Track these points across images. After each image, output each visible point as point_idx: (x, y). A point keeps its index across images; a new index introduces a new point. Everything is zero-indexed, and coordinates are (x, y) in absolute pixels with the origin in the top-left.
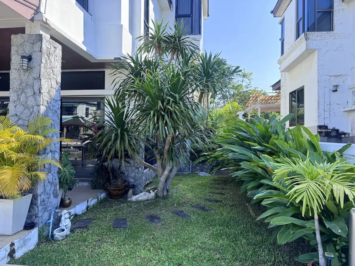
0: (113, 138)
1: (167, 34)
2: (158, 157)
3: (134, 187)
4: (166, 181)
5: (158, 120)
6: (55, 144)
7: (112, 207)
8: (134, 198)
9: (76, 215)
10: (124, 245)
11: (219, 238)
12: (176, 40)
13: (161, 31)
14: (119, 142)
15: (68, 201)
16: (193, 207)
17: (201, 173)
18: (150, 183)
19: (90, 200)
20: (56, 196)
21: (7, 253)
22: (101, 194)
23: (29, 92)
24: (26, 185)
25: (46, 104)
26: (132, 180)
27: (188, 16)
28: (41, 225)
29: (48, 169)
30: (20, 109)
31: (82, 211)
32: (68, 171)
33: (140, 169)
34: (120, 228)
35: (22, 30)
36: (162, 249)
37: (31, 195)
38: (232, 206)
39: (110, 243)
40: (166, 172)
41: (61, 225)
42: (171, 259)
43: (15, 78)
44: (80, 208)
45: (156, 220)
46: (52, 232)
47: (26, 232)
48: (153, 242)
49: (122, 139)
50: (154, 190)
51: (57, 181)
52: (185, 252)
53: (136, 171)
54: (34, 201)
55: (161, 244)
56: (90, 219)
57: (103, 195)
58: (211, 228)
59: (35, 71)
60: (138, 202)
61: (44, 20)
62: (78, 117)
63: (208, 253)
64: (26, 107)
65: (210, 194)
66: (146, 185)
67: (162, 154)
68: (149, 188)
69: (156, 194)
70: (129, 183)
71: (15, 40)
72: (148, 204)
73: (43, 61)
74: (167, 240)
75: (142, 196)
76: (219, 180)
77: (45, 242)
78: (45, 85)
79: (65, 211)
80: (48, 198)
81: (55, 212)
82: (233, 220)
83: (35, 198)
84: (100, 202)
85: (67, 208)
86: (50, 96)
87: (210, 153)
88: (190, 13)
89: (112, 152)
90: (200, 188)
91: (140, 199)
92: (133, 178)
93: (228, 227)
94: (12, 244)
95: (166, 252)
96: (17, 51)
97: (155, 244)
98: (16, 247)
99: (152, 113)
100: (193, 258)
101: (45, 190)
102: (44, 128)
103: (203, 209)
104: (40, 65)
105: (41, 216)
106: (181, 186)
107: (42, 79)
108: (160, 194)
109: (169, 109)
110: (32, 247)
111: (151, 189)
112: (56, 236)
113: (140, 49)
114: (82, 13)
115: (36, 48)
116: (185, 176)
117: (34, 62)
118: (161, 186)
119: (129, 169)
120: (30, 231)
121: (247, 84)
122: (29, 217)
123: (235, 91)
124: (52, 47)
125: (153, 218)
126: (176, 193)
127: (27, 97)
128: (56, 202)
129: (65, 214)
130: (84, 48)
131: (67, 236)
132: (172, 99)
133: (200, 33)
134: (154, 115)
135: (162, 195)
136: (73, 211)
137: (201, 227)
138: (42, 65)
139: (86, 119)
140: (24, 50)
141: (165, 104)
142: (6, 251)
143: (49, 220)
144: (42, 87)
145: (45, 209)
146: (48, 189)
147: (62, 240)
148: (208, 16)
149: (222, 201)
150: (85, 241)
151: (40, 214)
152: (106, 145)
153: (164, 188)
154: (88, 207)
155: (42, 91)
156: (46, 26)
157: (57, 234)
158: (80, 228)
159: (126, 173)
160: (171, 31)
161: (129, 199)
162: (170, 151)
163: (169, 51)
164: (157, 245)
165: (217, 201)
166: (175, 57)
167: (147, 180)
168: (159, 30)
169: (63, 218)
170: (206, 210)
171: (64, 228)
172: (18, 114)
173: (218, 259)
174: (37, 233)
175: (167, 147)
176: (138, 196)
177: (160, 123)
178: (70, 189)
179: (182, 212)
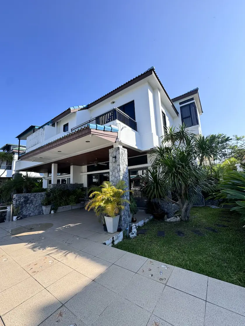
0: (152, 189)
1: (175, 132)
2: (178, 197)
3: (167, 214)
4: (186, 211)
5: (174, 178)
6: (127, 192)
7: (157, 224)
8: (168, 220)
9: (139, 227)
10: (164, 246)
11: (226, 252)
12: (181, 134)
13: (172, 131)
14: (155, 190)
15: (135, 219)
16: (206, 228)
17: (213, 206)
18: (178, 211)
19: (145, 219)
20: (129, 217)
21: (112, 241)
22: (151, 216)
23: (116, 171)
24: (117, 212)
25: (122, 175)
26: (166, 210)
27: (189, 117)
28: (124, 230)
29: (125, 204)
30: (113, 178)
31: (142, 225)
32: (134, 204)
33: (170, 204)
34: (161, 236)
35: (112, 147)
36: (185, 253)
37: (119, 216)
38: (237, 230)
39: (156, 244)
40: (185, 206)
41: (132, 231)
42: (191, 260)
43: (111, 166)
44: (141, 223)
45: (182, 235)
46: (129, 234)
47: (118, 232)
48: (180, 248)
49: (157, 189)
50: (179, 216)
51: (129, 209)
52: (200, 257)
53: (168, 205)
54: (121, 219)
55: (185, 250)
56: (146, 230)
57: (151, 217)
58: (219, 244)
59: (118, 162)
60: (170, 223)
61: (120, 141)
62: (139, 175)
63: (217, 261)
64: (115, 177)
65: (219, 221)
66: (175, 213)
67: (181, 196)
68: (177, 215)
69: (181, 218)
70: (164, 211)
71: (110, 151)
72: (176, 224)
73: (120, 157)
74: (188, 248)
75: (172, 219)
76: (226, 212)
77: (126, 239)
78: (121, 167)
79: (134, 224)
80: (126, 217)
81: (129, 224)
82: (237, 240)
83: (121, 217)
84: (151, 221)
85: (135, 223)
86: (124, 171)
87: (216, 193)
88: (190, 115)
89: (153, 195)
90: (212, 217)
91: (172, 221)
92: (166, 209)
93: (233, 245)
94: (113, 238)
95: (188, 255)
96: (111, 155)
97: (181, 249)
98: (114, 239)
99: (170, 175)
100: (206, 262)
101: (124, 213)
102: (123, 186)
103: (214, 231)
104: (119, 159)
105: (124, 226)
106: (198, 214)
107: (120, 165)
108: (183, 219)
109: (179, 172)
110: (121, 240)
111: (178, 215)
112: (130, 236)
113: (163, 142)
114: (135, 133)
115: (118, 153)
116: (201, 208)
117: (117, 159)
118: (183, 214)
119: (164, 204)
120: (119, 232)
121: (241, 144)
122: (119, 226)
123: (232, 150)
124: (123, 151)
125: (179, 233)
126: (194, 219)
127: (115, 173)
128: (129, 219)
129: (134, 225)
130: (136, 147)
131: (135, 237)
132: (181, 167)
133: (198, 124)
134: (171, 176)
135: (184, 219)
136: (137, 225)
137: (212, 242)
138: (120, 159)
139: (142, 176)
140: (113, 154)
141: (177, 169)
142: (111, 240)
143: (127, 228)
144: (121, 168)
145: (125, 223)
146: (126, 213)
147: (133, 239)
148: (202, 112)
149: (228, 227)
150: (144, 241)
151: (123, 225)
152: (149, 192)
153: (185, 216)
154: (144, 223)
155: (121, 170)
156: (120, 143)
157: (131, 236)
158: (141, 233)
159: (163, 206)
160: (178, 130)
161: (165, 220)
162: (185, 194)
163: (178, 140)
164: (182, 249)
165: (224, 226)
166: (182, 141)
167: (175, 210)
168: (171, 131)
169: (133, 228)
170: (216, 232)
171: (134, 233)
172: (113, 180)
173: (226, 267)
174: (122, 233)
175: (183, 192)
176: (170, 219)
177: (176, 180)
178: (135, 213)
179: (199, 231)
